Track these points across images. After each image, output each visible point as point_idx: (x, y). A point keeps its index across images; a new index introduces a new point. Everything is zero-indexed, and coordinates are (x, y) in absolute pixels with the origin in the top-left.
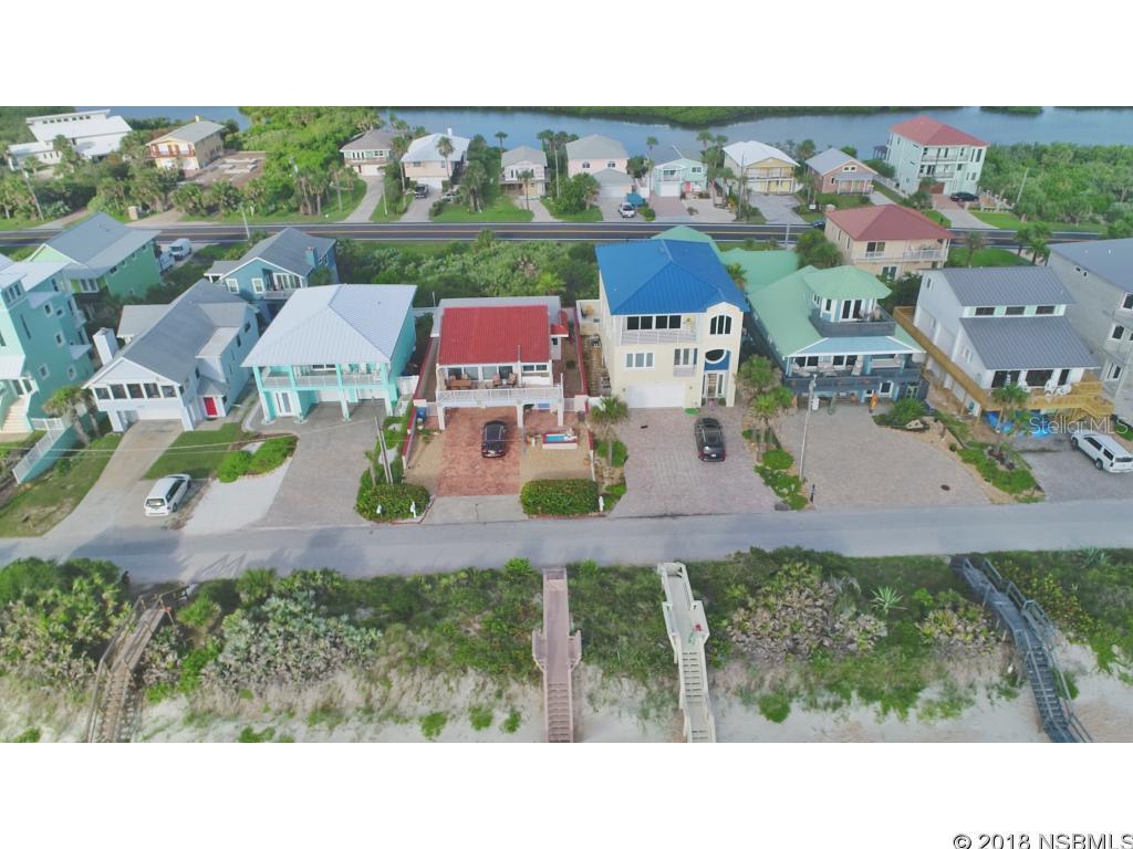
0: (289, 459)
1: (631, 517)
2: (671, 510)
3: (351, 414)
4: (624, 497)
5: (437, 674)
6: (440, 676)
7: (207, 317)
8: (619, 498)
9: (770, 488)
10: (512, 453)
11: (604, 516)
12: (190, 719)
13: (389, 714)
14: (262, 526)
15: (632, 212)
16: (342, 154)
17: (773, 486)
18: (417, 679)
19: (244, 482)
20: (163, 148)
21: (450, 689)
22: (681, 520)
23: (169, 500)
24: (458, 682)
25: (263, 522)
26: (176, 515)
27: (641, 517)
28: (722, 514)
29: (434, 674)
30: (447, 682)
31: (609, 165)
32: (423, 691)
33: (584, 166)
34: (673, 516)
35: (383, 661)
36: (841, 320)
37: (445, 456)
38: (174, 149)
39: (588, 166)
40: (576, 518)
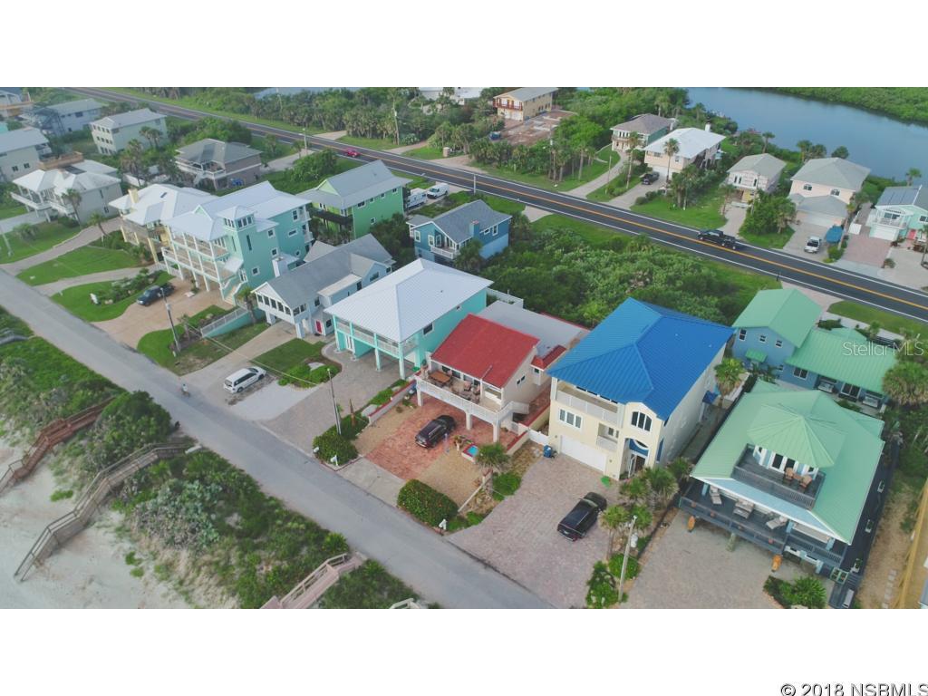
0: (322, 384)
1: (459, 548)
2: (492, 560)
3: (382, 367)
4: (472, 528)
5: (221, 585)
6: (222, 588)
7: (350, 263)
8: (468, 526)
9: (588, 587)
10: (438, 449)
11: (442, 535)
12: (119, 530)
13: (186, 593)
14: (265, 425)
15: (815, 249)
16: (612, 131)
17: (592, 588)
18: (212, 581)
19: (289, 388)
20: (504, 102)
21: (221, 600)
22: (490, 573)
23: (235, 384)
24: (228, 599)
25: (267, 423)
26: (238, 395)
27: (464, 552)
28: (524, 587)
29: (219, 584)
30: (223, 594)
31: (833, 192)
32: (210, 591)
33: (805, 188)
34: (487, 565)
35: (207, 558)
36: (770, 466)
37: (399, 428)
38: (510, 103)
39: (810, 188)
40: (424, 525)
